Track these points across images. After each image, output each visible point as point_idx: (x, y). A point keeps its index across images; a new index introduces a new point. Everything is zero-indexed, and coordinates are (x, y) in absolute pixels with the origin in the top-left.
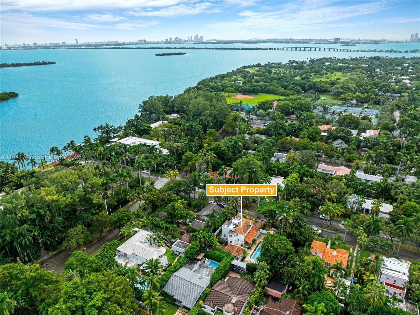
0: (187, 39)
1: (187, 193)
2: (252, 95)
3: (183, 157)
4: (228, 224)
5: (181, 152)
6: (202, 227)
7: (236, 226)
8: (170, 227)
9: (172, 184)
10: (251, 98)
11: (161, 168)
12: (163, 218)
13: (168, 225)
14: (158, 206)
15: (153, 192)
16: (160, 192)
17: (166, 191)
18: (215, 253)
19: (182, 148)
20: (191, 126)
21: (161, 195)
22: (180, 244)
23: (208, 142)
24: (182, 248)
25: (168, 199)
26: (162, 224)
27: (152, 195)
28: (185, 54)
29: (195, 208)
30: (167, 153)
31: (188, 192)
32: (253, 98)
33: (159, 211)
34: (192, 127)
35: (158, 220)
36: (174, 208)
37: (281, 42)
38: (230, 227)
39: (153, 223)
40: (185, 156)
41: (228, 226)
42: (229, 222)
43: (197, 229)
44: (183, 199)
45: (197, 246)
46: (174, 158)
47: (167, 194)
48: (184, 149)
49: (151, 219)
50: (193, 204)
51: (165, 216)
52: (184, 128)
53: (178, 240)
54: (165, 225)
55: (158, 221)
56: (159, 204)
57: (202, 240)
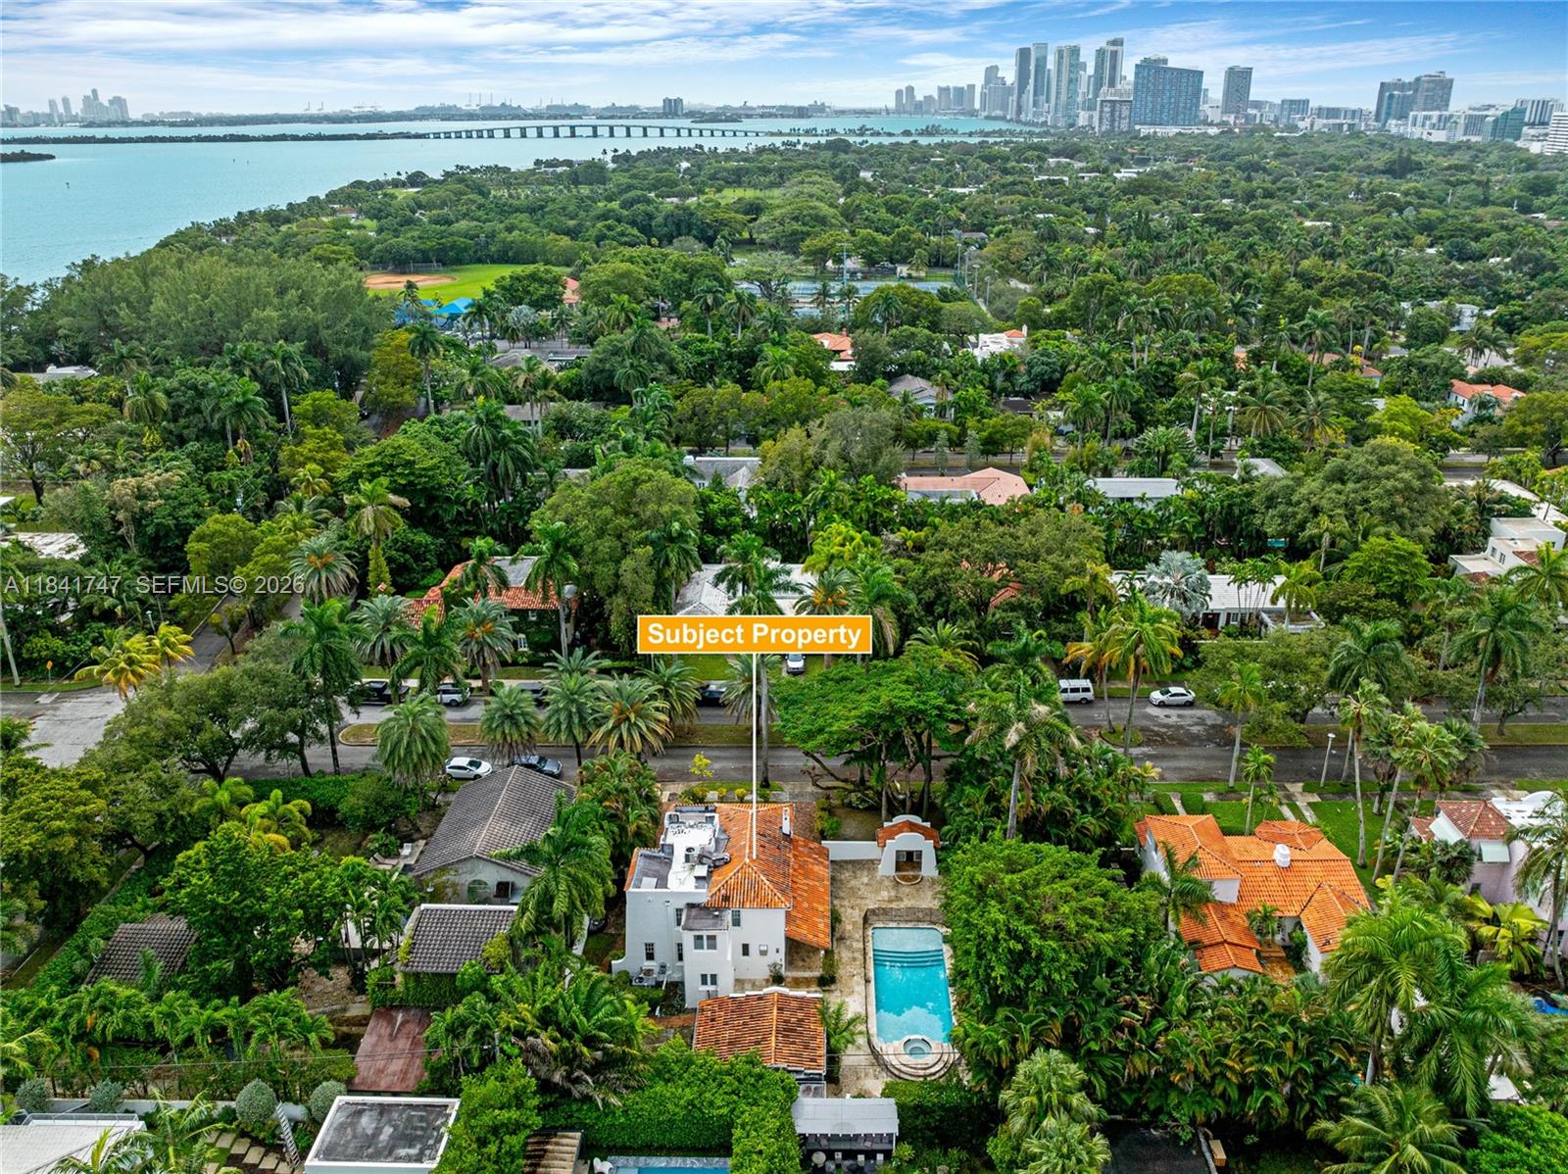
0: (47, 110)
1: (286, 748)
2: (437, 272)
3: (192, 546)
4: (655, 866)
5: (171, 522)
6: (496, 948)
7: (715, 867)
8: (242, 1023)
9: (163, 713)
10: (437, 283)
11: (44, 643)
12: (157, 971)
13: (224, 1013)
14: (95, 884)
15: (35, 796)
16: (92, 785)
17: (135, 766)
18: (661, 1101)
19: (168, 498)
20: (194, 387)
21: (101, 803)
22: (366, 1123)
23: (319, 456)
24: (388, 1153)
25: (160, 815)
26: (170, 1017)
27: (28, 818)
28: (51, 157)
29: (375, 828)
30: (72, 549)
31: (293, 738)
32: (447, 281)
33: (110, 924)
34: (201, 394)
35: (124, 992)
36: (236, 869)
37: (471, 116)
38: (673, 883)
39: (83, 1035)
40: (201, 538)
41: (662, 882)
42: (655, 852)
43: (467, 969)
44: (277, 793)
45: (518, 1101)
46: (129, 563)
47: (142, 787)
48: (182, 505)
49: (60, 1007)
50: (350, 804)
51: (171, 951)
52: (153, 402)
53: (340, 1100)
54: (195, 1016)
55: (129, 1004)
56: (97, 873)
57: (545, 1041)
